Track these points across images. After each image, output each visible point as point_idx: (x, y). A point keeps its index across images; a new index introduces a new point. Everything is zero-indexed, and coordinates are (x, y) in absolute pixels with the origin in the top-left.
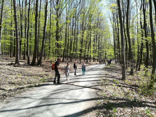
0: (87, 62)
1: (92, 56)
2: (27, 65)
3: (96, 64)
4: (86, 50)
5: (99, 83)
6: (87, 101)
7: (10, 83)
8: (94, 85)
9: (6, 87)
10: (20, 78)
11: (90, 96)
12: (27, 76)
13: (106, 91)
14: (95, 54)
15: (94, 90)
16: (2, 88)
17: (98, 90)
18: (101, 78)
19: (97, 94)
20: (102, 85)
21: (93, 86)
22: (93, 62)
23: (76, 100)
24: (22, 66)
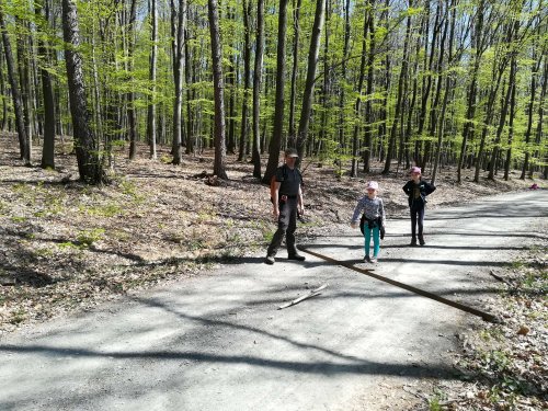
0: (490, 177)
1: (517, 154)
2: (252, 182)
3: (534, 188)
4: (491, 128)
5: (500, 279)
6: (379, 378)
7: (166, 239)
8: (467, 286)
9: (148, 250)
10: (206, 223)
11: (414, 349)
12: (234, 218)
13: (523, 332)
14: (531, 148)
15: (451, 315)
16: (135, 253)
17: (478, 320)
18: (525, 254)
19: (457, 340)
20: (512, 292)
21: (460, 291)
22: (522, 178)
23: (327, 358)
24: (233, 183)
